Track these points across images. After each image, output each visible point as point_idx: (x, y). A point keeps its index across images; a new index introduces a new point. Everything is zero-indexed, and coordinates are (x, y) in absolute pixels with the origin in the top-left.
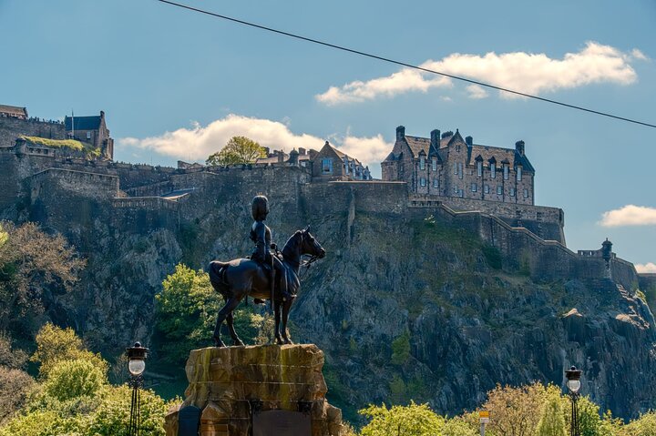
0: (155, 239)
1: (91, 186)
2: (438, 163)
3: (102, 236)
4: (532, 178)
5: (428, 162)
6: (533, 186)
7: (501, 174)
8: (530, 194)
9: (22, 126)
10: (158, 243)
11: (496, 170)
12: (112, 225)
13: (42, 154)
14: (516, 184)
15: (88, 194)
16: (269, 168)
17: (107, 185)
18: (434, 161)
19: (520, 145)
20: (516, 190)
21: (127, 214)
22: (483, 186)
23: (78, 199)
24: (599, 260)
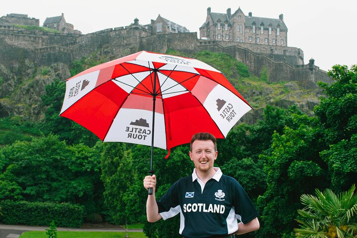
0: (54, 68)
1: (24, 42)
2: (228, 26)
3: (29, 68)
4: (286, 33)
5: (222, 26)
6: (286, 38)
7: (267, 31)
8: (285, 42)
9: (17, 21)
10: (56, 70)
11: (264, 29)
12: (36, 62)
13: (7, 29)
14: (276, 37)
15: (22, 46)
16: (124, 29)
17: (33, 42)
18: (226, 25)
19: (281, 16)
20: (276, 40)
21: (43, 56)
22: (256, 38)
23: (17, 49)
24: (307, 70)
